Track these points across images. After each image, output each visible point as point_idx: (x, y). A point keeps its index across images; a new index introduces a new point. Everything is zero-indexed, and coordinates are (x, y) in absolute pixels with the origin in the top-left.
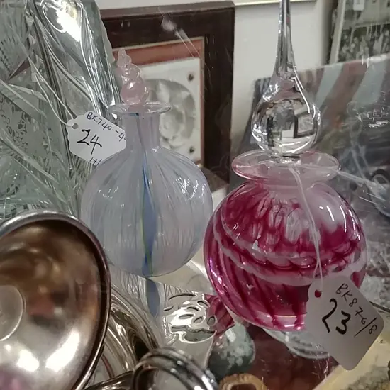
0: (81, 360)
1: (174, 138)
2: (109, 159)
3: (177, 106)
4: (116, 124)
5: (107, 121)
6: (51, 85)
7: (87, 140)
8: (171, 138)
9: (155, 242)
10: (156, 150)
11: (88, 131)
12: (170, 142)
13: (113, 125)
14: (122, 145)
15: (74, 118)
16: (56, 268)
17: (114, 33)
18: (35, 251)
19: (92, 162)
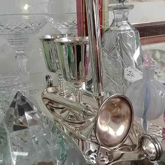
0: (123, 136)
1: (159, 72)
2: (136, 82)
3: (163, 60)
4: (140, 70)
5: (137, 69)
6: (121, 56)
7: (130, 75)
8: (158, 72)
9: (148, 110)
10: (152, 80)
11: (131, 72)
12: (158, 74)
13: (139, 70)
14: (141, 77)
15: (127, 68)
16: (119, 110)
17: (141, 32)
18: (116, 105)
19: (131, 81)
